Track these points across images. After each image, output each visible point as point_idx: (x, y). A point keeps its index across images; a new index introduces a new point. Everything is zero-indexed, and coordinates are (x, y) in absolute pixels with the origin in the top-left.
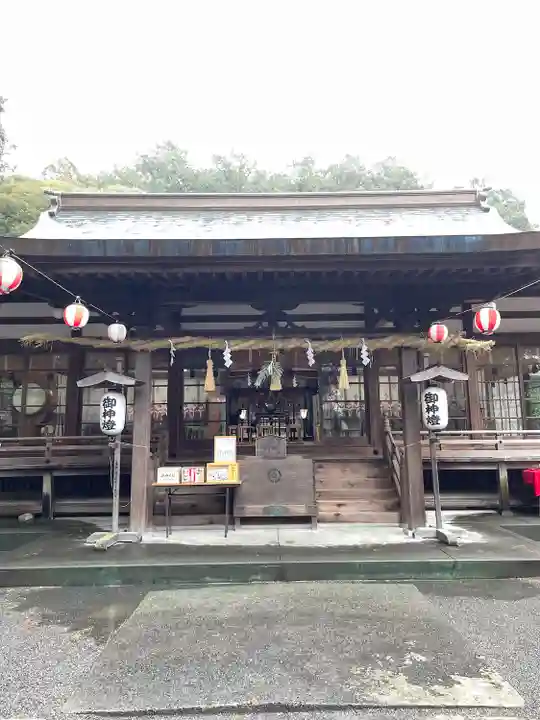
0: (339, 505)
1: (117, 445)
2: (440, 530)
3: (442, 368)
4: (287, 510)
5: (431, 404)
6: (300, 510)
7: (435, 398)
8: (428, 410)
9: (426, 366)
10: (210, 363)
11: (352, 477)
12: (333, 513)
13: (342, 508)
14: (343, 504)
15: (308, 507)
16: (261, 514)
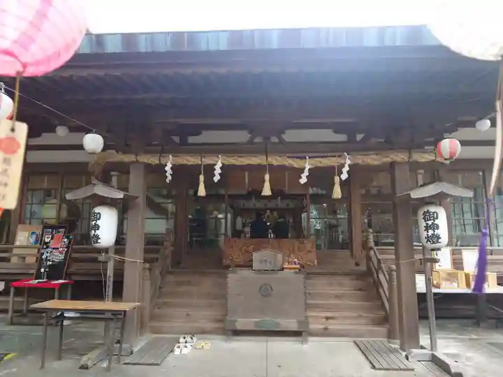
0: (327, 318)
1: (109, 259)
2: (435, 353)
3: (445, 184)
4: (278, 324)
5: (430, 223)
6: (292, 325)
7: (435, 216)
8: (427, 228)
9: (420, 182)
10: (202, 178)
11: (339, 291)
12: (322, 327)
13: (330, 321)
14: (331, 318)
15: (299, 322)
16: (252, 328)
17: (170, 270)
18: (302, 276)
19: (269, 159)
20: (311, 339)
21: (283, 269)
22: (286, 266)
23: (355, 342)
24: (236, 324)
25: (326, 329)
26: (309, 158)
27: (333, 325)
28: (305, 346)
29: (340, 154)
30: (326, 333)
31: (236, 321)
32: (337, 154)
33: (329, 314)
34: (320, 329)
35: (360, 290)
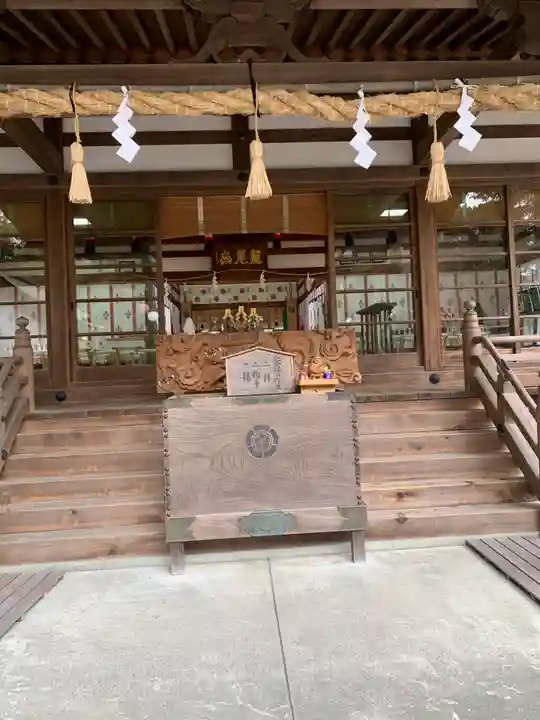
0: (400, 495)
10: (78, 153)
11: (416, 434)
12: (393, 516)
13: (409, 502)
14: (409, 494)
15: (343, 511)
16: (231, 532)
17: (33, 410)
18: (347, 403)
19: (261, 97)
20: (369, 545)
21: (298, 389)
22: (304, 381)
23: (468, 545)
24: (193, 527)
25: (401, 520)
26: (367, 94)
27: (415, 510)
28: (358, 564)
29: (446, 83)
30: (401, 529)
31: (190, 521)
32: (438, 84)
33: (404, 486)
34: (388, 521)
35: (460, 428)
